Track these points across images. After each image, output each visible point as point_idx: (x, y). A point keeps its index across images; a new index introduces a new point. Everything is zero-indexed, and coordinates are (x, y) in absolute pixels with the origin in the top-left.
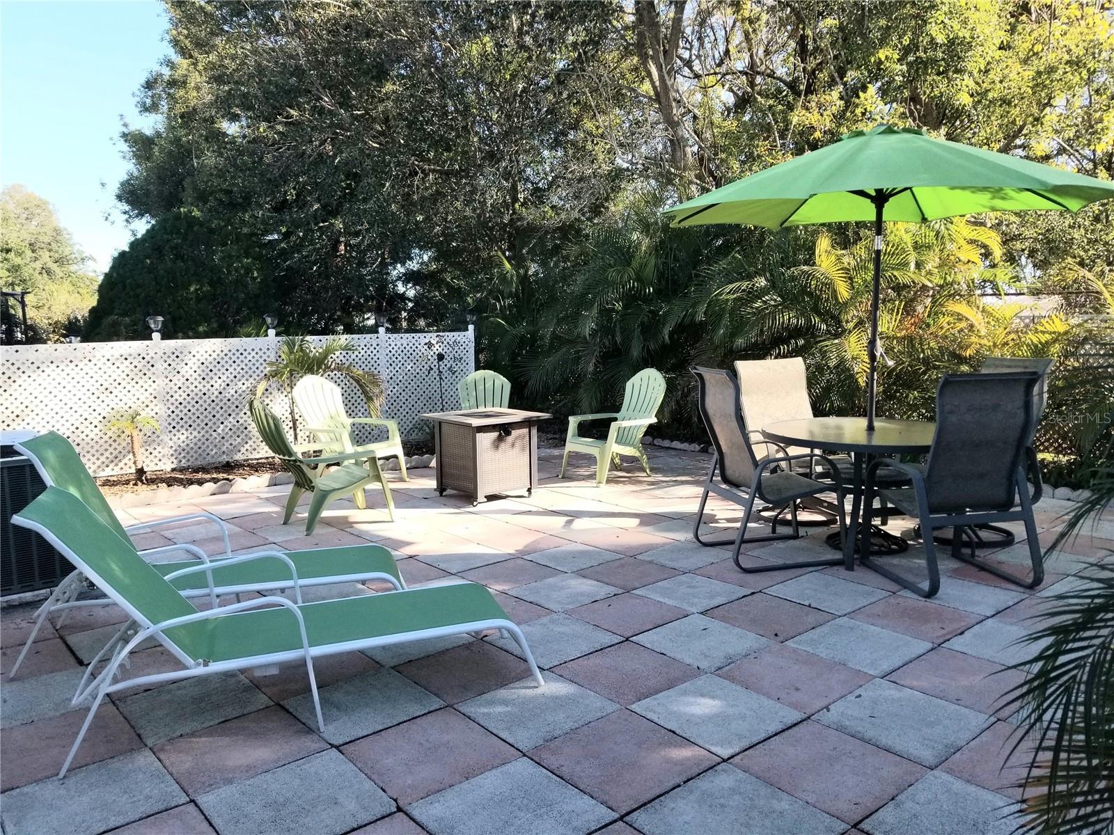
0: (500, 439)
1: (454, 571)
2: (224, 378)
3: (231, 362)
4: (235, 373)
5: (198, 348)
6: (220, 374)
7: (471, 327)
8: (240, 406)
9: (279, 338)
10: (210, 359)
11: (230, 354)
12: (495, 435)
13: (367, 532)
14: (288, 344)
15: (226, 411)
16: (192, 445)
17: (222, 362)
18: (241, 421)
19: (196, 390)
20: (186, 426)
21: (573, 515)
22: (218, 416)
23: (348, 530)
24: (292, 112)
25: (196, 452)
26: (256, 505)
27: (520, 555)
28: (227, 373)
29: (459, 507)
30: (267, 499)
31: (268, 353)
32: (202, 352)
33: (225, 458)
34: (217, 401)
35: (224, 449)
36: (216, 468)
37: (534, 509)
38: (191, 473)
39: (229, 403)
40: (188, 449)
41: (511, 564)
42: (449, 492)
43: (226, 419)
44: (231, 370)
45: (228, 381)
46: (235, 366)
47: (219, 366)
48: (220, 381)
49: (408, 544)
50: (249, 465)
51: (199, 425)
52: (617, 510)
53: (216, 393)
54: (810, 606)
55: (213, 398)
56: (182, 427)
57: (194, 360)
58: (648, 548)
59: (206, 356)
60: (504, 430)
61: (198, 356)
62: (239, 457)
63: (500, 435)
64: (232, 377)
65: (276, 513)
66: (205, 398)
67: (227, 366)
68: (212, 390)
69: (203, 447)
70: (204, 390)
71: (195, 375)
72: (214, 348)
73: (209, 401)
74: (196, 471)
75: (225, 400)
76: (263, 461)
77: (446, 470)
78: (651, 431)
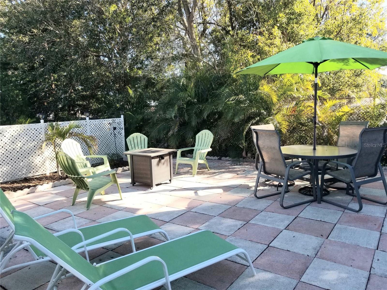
0: (160, 161)
1: (167, 221)
2: (22, 141)
3: (25, 135)
4: (27, 139)
5: (10, 129)
6: (20, 140)
7: (122, 116)
8: (30, 153)
9: (46, 123)
10: (16, 134)
11: (24, 131)
12: (158, 159)
13: (114, 206)
14: (50, 125)
15: (24, 156)
16: (9, 172)
17: (21, 135)
18: (31, 160)
19: (10, 148)
20: (6, 164)
21: (196, 190)
22: (20, 158)
23: (105, 205)
24: (34, 31)
25: (11, 174)
26: (54, 198)
27: (189, 210)
28: (24, 139)
29: (145, 190)
30: (56, 194)
31: (41, 130)
32: (12, 131)
33: (24, 176)
34: (19, 152)
35: (24, 172)
36: (21, 181)
37: (177, 188)
38: (10, 184)
39: (25, 152)
40: (7, 173)
41: (188, 214)
42: (137, 184)
43: (24, 159)
44: (25, 138)
45: (24, 143)
46: (27, 136)
47: (20, 137)
48: (20, 143)
49: (138, 210)
50: (36, 178)
51: (12, 163)
52: (210, 186)
53: (19, 148)
54: (321, 221)
55: (18, 150)
56: (4, 164)
57: (9, 134)
58: (238, 202)
59: (14, 132)
60: (161, 157)
61: (10, 133)
62: (30, 175)
63: (160, 159)
64: (26, 141)
65: (65, 200)
66: (14, 151)
67: (23, 136)
68: (17, 147)
69: (14, 172)
70: (14, 147)
71: (9, 141)
72: (18, 129)
73: (16, 152)
74: (13, 182)
75: (23, 151)
76: (41, 176)
77: (135, 175)
78: (209, 154)
